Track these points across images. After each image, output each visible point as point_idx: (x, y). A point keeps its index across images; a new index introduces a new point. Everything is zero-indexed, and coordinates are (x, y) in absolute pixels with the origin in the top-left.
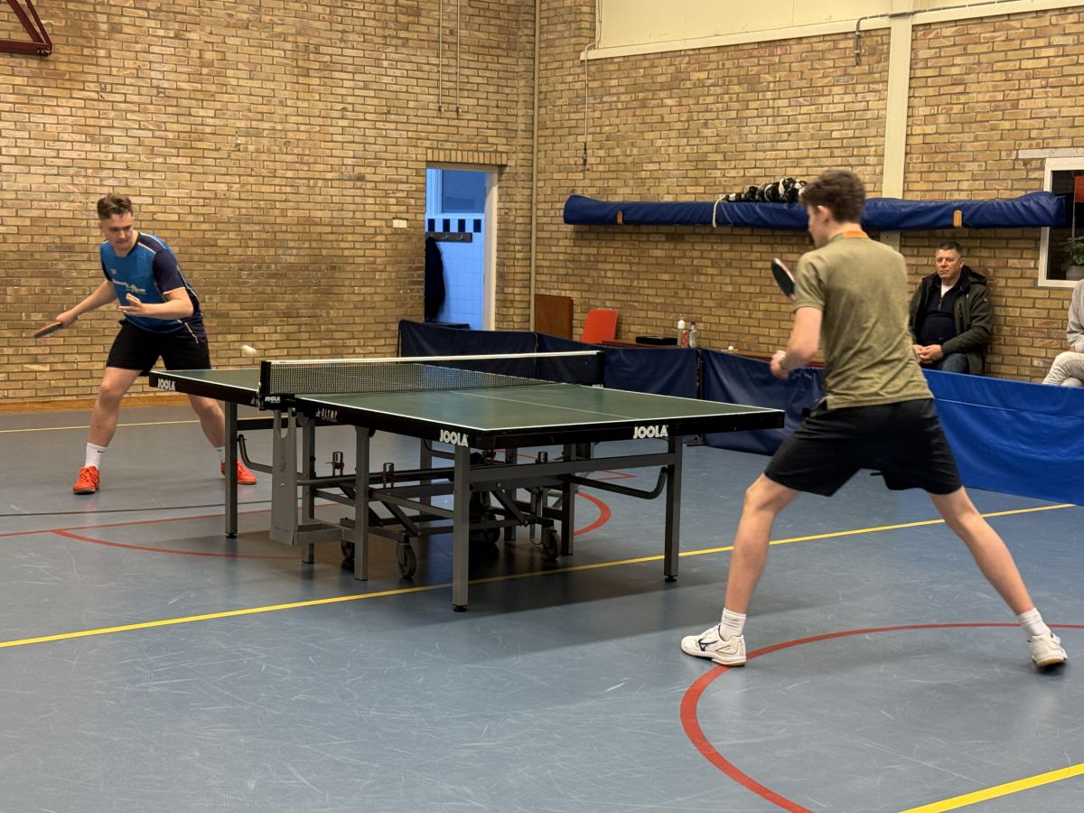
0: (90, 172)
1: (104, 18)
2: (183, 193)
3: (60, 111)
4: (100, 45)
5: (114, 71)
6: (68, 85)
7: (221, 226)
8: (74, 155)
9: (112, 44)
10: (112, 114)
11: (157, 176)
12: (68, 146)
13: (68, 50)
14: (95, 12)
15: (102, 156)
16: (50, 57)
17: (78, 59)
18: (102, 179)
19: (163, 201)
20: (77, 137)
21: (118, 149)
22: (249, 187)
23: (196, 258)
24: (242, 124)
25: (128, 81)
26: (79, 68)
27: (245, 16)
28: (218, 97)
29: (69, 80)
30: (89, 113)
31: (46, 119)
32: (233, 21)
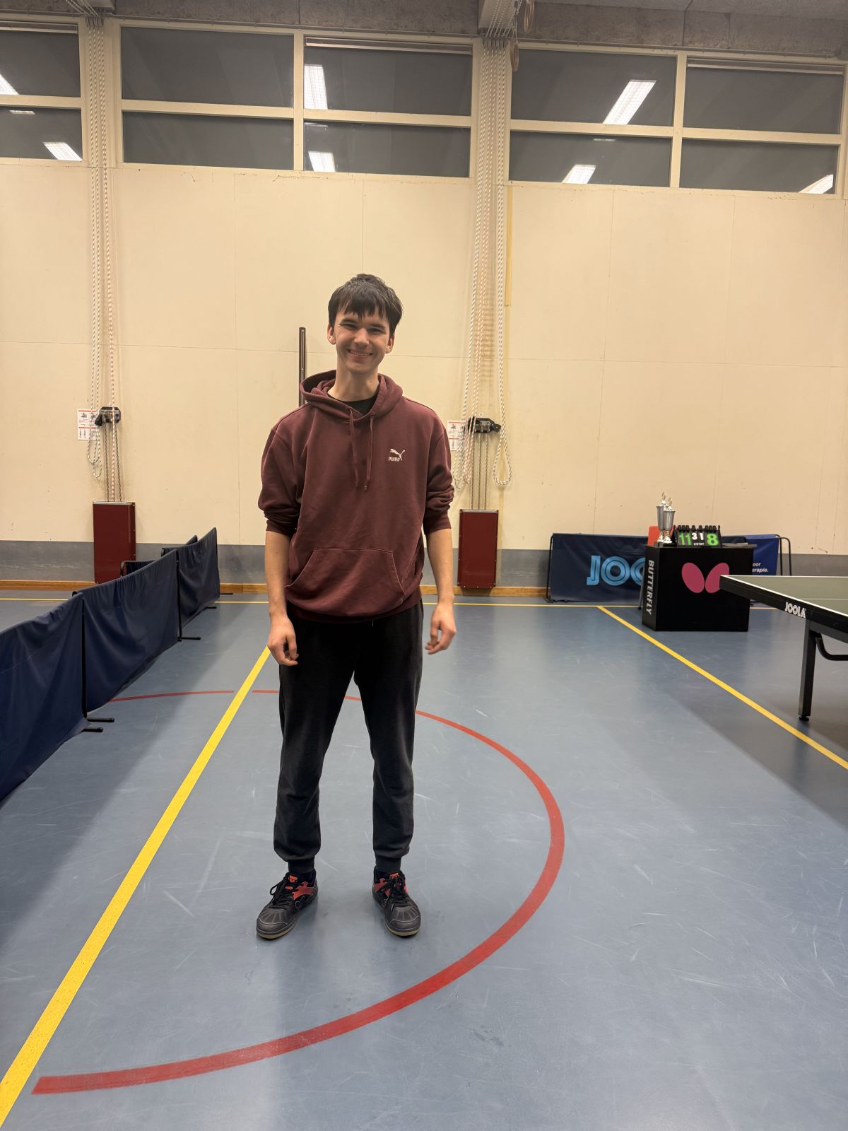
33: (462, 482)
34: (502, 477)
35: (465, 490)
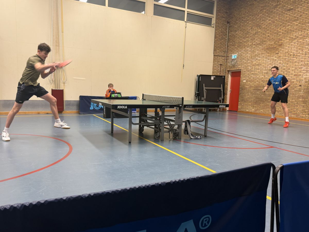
33: (52, 81)
34: (64, 80)
35: (53, 83)
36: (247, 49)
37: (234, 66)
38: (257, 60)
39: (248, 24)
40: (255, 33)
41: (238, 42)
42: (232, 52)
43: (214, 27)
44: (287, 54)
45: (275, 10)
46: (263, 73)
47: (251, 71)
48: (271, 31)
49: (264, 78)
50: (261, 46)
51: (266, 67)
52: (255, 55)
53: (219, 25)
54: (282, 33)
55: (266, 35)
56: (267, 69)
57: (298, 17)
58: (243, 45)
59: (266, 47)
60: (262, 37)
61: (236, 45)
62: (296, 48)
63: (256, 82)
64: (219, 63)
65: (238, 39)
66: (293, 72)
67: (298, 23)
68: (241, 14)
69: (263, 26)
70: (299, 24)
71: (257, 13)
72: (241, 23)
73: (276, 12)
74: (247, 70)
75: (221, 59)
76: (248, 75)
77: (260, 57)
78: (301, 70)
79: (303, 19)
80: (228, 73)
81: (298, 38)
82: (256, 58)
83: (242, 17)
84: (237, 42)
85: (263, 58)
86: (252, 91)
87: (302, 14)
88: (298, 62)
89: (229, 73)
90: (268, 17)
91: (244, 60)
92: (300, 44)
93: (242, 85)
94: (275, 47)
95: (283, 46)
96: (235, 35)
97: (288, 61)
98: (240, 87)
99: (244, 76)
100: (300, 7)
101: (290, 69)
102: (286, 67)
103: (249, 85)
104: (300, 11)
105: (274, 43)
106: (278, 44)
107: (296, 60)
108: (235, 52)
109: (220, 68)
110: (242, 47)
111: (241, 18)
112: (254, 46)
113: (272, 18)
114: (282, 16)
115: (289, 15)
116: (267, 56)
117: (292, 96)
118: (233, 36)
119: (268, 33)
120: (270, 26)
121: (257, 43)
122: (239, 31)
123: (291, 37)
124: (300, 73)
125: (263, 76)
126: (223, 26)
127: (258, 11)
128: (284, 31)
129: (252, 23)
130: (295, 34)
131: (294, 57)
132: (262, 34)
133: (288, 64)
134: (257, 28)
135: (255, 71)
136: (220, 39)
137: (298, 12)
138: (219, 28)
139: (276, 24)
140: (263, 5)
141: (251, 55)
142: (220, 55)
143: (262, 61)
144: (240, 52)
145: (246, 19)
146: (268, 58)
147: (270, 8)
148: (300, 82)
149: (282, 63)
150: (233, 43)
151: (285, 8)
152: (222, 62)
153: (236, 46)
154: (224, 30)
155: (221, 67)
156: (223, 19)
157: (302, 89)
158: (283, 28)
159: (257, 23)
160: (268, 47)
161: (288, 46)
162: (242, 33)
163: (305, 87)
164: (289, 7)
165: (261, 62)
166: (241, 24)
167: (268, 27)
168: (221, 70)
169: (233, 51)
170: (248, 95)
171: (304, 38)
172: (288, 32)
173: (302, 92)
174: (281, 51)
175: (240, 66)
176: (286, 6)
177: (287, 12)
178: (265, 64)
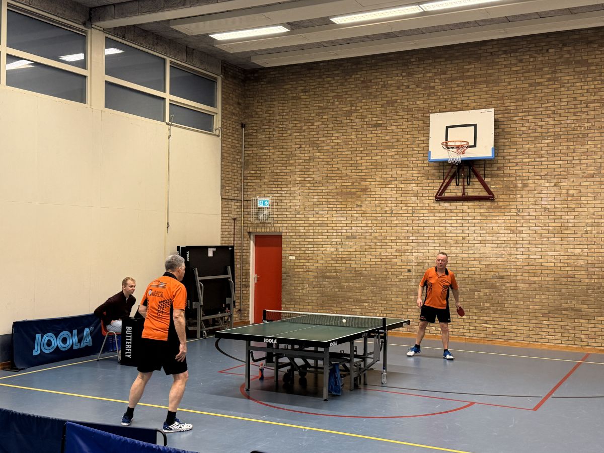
0: (512, 245)
1: (520, 182)
2: (557, 253)
3: (499, 221)
4: (518, 193)
5: (524, 203)
6: (503, 211)
7: (576, 269)
8: (505, 239)
9: (524, 192)
10: (522, 221)
11: (544, 246)
12: (502, 235)
13: (503, 196)
14: (516, 180)
15: (518, 239)
16: (496, 200)
17: (508, 200)
18: (517, 248)
19: (546, 257)
20: (506, 232)
21: (525, 235)
22: (593, 250)
23: (563, 283)
24: (590, 221)
25: (531, 207)
26: (508, 203)
27: (592, 172)
28: (576, 210)
29: (504, 208)
30: (512, 221)
31: (493, 225)
32: (585, 175)
36: (292, 189)
37: (263, 223)
38: (318, 216)
39: (290, 137)
40: (308, 158)
41: (270, 171)
42: (257, 192)
43: (218, 136)
44: (379, 208)
45: (348, 121)
46: (333, 243)
47: (304, 237)
48: (342, 160)
49: (335, 253)
50: (323, 188)
51: (338, 231)
52: (312, 204)
53: (228, 131)
54: (365, 167)
55: (334, 166)
56: (340, 234)
57: (393, 143)
58: (282, 180)
59: (335, 191)
60: (325, 169)
61: (266, 177)
62: (395, 199)
63: (320, 262)
64: (231, 216)
65: (270, 166)
66: (394, 244)
67: (393, 153)
68: (273, 113)
69: (325, 148)
70: (395, 155)
71: (311, 118)
72: (274, 131)
73: (349, 124)
74: (297, 234)
75: (234, 207)
76: (299, 246)
77: (324, 209)
78: (408, 241)
79: (401, 147)
80: (248, 236)
81: (396, 181)
82: (315, 209)
83: (277, 121)
84: (268, 171)
85: (330, 212)
86: (311, 280)
87: (399, 137)
88: (400, 225)
89: (250, 238)
90: (335, 132)
91: (287, 213)
92: (401, 192)
93: (287, 267)
94: (355, 193)
95: (370, 193)
96: (261, 154)
97: (382, 222)
98: (283, 270)
99: (290, 246)
100: (395, 124)
101: (388, 238)
102: (380, 234)
103: (304, 267)
104: (395, 131)
105: (351, 185)
106: (360, 187)
107: (397, 222)
108: (264, 192)
109: (233, 228)
110: (280, 183)
111: (272, 121)
112: (308, 185)
113: (342, 136)
114: (362, 134)
115: (375, 135)
116: (338, 209)
117: (395, 290)
118: (258, 157)
119: (337, 164)
120: (340, 150)
121: (315, 179)
122: (271, 148)
123: (383, 176)
124: (406, 247)
125: (333, 249)
126: (234, 132)
127: (313, 115)
128: (368, 164)
129: (301, 137)
130: (391, 173)
131: (391, 216)
132: (323, 163)
133: (383, 228)
134: (311, 149)
135: (315, 237)
136: (230, 161)
137: (392, 132)
138: (227, 136)
139: (352, 148)
140: (322, 105)
141: (302, 204)
142: (232, 198)
143: (329, 219)
144: (277, 195)
145: (284, 126)
146: (342, 212)
147: (337, 114)
148: (409, 264)
149: (370, 225)
150: (258, 172)
151: (366, 120)
152: (236, 213)
153: (266, 180)
154: (237, 142)
155: (236, 224)
156: (234, 117)
157: (413, 277)
158: (367, 158)
159: (312, 139)
160: (340, 191)
161: (380, 193)
162: (278, 153)
163: (418, 274)
164: (374, 119)
165: (326, 219)
166: (274, 135)
167: (335, 150)
168: (236, 231)
169: (259, 189)
170: (302, 289)
171: (408, 182)
172: (377, 167)
173: (413, 284)
174: (367, 203)
175: (279, 225)
176: (370, 116)
177: (371, 129)
178: (335, 225)
